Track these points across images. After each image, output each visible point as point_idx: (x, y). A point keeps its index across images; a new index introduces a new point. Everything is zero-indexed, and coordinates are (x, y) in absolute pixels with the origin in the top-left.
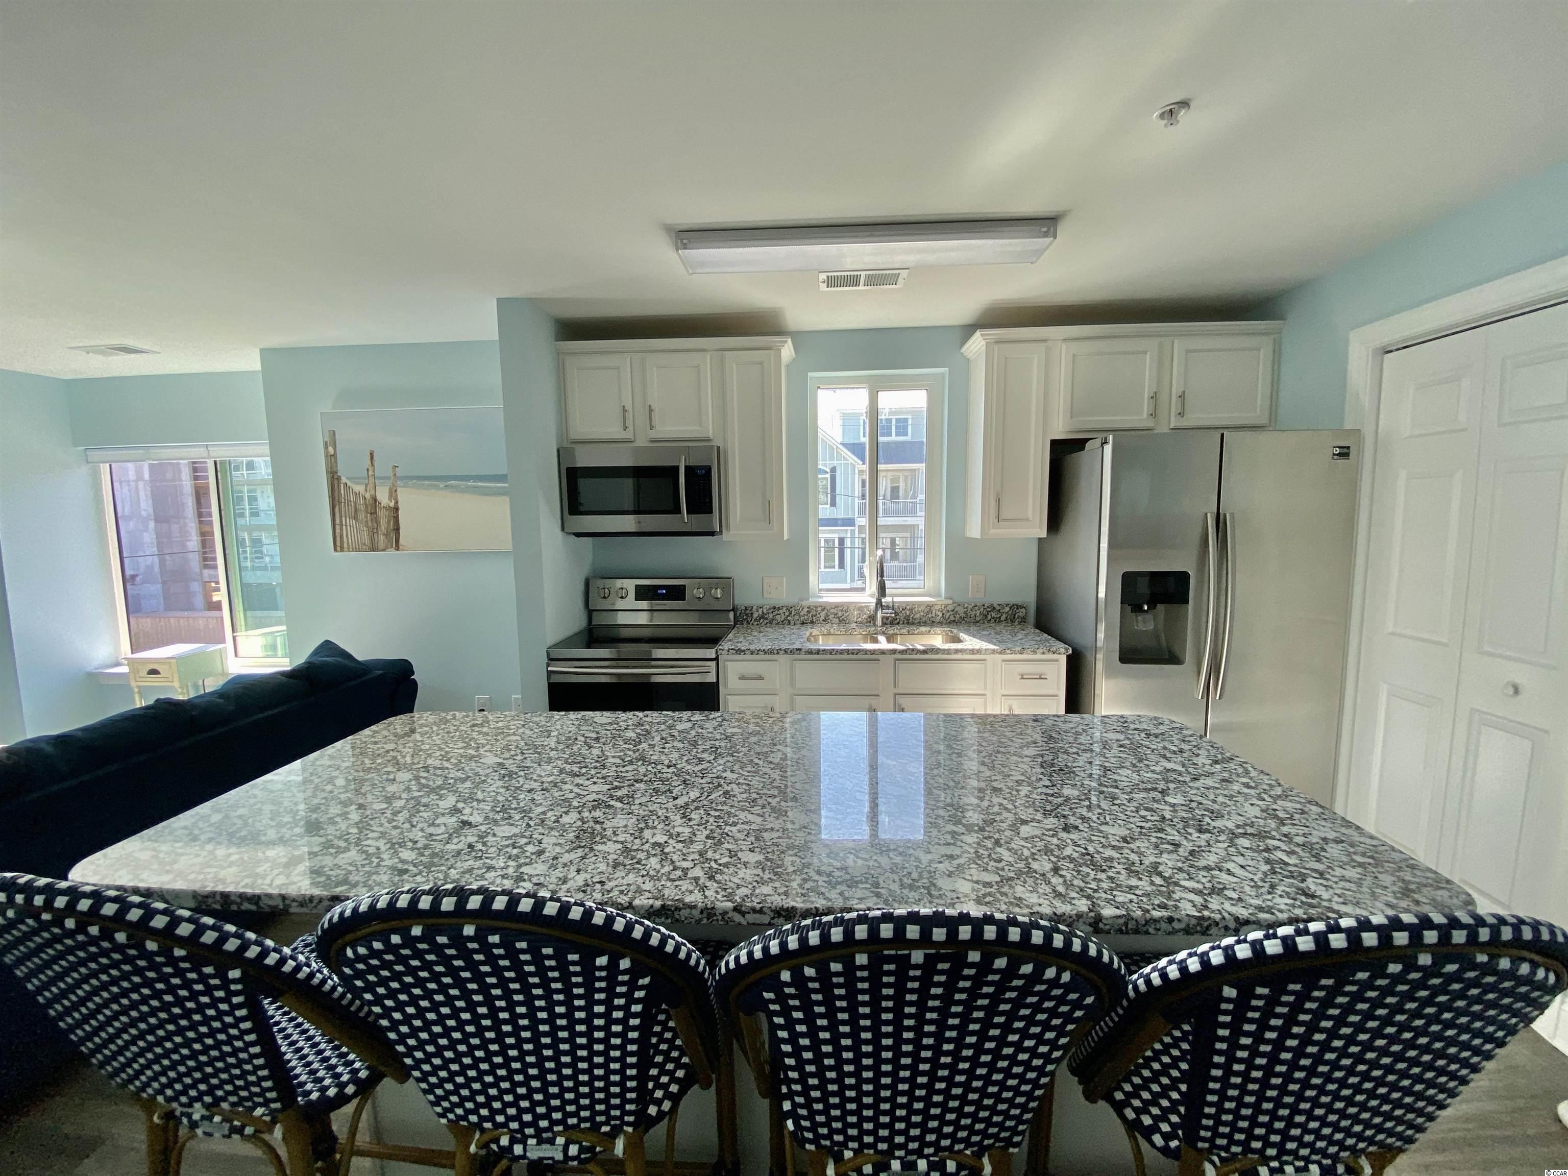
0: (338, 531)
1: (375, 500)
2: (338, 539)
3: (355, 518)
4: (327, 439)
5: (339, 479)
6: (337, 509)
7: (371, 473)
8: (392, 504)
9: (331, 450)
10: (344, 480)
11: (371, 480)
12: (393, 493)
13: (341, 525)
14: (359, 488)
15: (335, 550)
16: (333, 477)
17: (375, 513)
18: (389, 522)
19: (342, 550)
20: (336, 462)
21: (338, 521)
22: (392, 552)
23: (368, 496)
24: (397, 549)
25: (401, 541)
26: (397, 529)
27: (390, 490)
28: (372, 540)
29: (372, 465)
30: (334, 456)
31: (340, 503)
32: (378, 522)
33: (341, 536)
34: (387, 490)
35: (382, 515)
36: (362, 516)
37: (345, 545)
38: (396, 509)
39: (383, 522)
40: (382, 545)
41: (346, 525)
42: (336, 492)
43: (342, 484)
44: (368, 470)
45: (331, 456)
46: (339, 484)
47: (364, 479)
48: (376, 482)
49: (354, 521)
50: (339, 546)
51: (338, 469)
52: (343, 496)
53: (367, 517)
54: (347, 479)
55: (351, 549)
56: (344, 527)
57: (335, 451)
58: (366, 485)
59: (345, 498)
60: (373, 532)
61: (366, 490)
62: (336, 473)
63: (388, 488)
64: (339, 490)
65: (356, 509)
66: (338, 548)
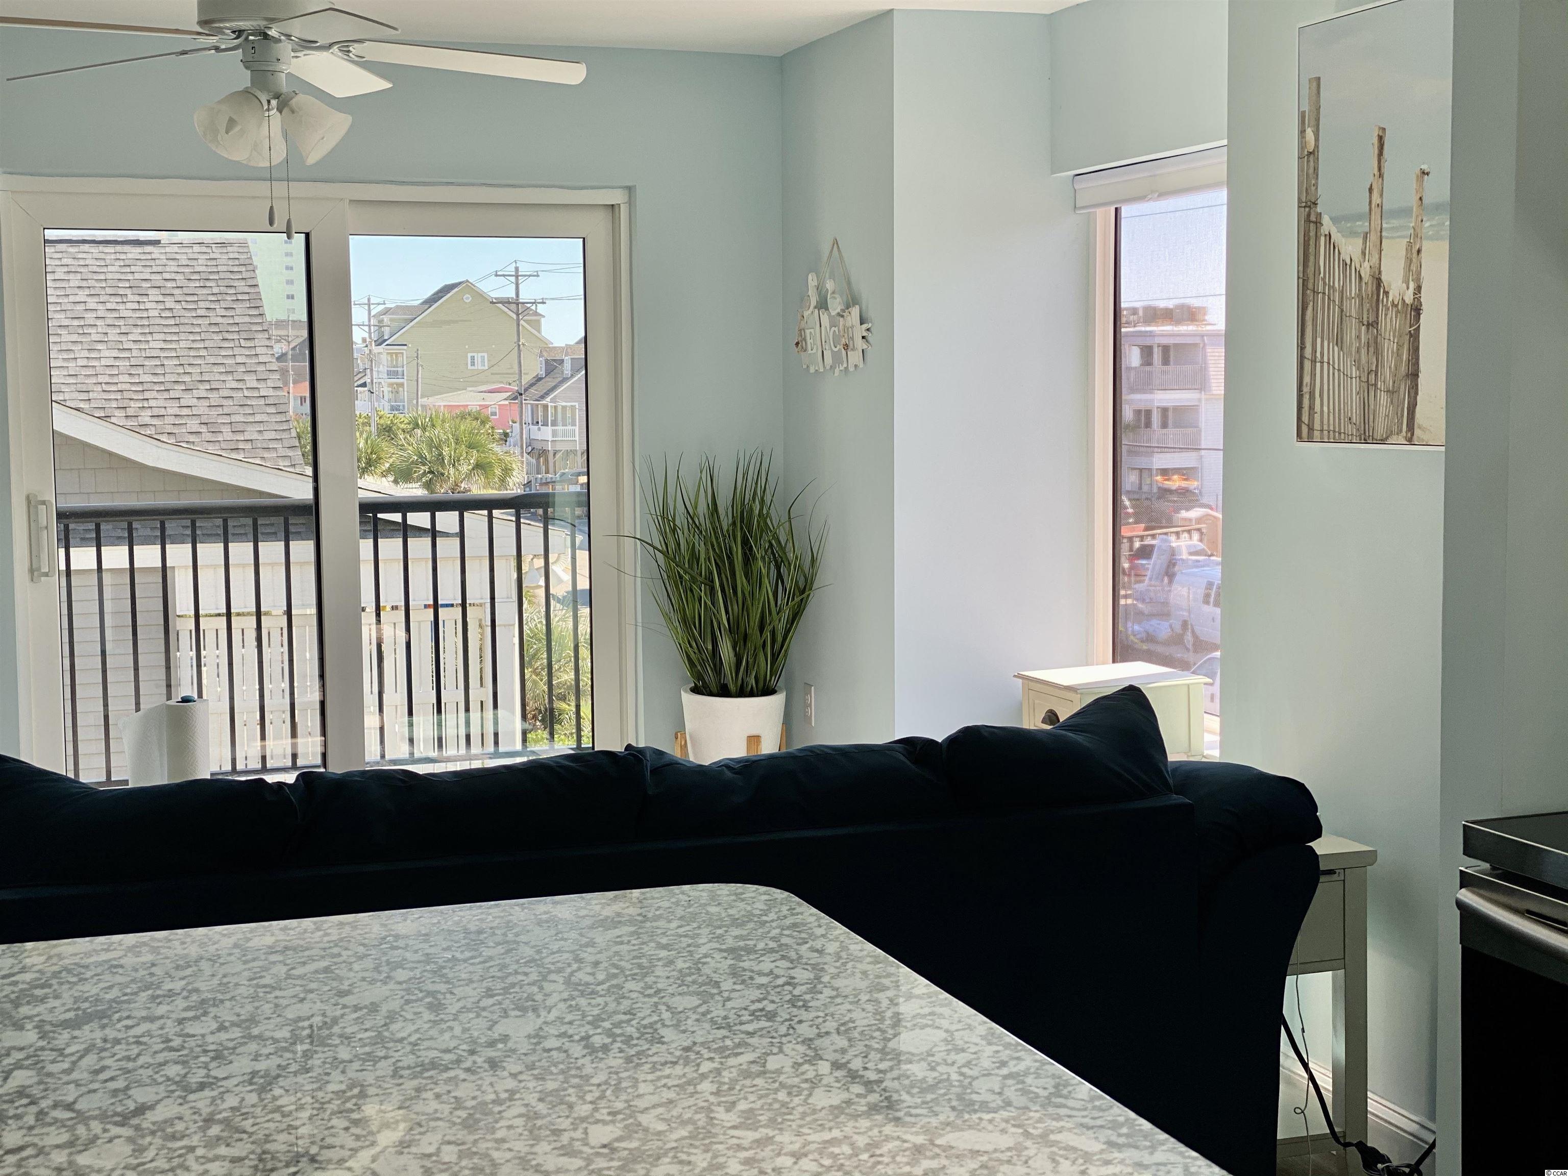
0: (1307, 379)
1: (1379, 281)
2: (1306, 402)
3: (1339, 342)
4: (1306, 108)
5: (1318, 223)
6: (1309, 311)
7: (1375, 199)
8: (1410, 296)
9: (1310, 138)
10: (1326, 223)
11: (1376, 219)
12: (1415, 260)
13: (1314, 361)
14: (1352, 248)
15: (1299, 435)
16: (1308, 220)
17: (1376, 322)
18: (1400, 354)
19: (1311, 433)
20: (1316, 172)
21: (1309, 349)
22: (1403, 447)
23: (1366, 271)
24: (1411, 433)
25: (1418, 416)
26: (1415, 376)
27: (1410, 245)
28: (1364, 409)
29: (1380, 173)
30: (1315, 153)
31: (1315, 292)
32: (1378, 352)
33: (1312, 396)
34: (1402, 249)
35: (1389, 331)
36: (1350, 335)
37: (1317, 422)
38: (1417, 310)
39: (1389, 348)
40: (1380, 432)
41: (1322, 363)
42: (1311, 264)
43: (1323, 239)
44: (1371, 190)
45: (1310, 153)
46: (1317, 238)
47: (1360, 217)
48: (1384, 225)
49: (1336, 348)
50: (1306, 422)
51: (1319, 193)
52: (1322, 275)
53: (1360, 336)
54: (1333, 220)
55: (1325, 435)
56: (1318, 367)
57: (1316, 139)
58: (1365, 237)
59: (1325, 279)
60: (1368, 384)
61: (1364, 253)
62: (1315, 204)
63: (1404, 244)
64: (1317, 257)
65: (1342, 313)
66: (1305, 431)
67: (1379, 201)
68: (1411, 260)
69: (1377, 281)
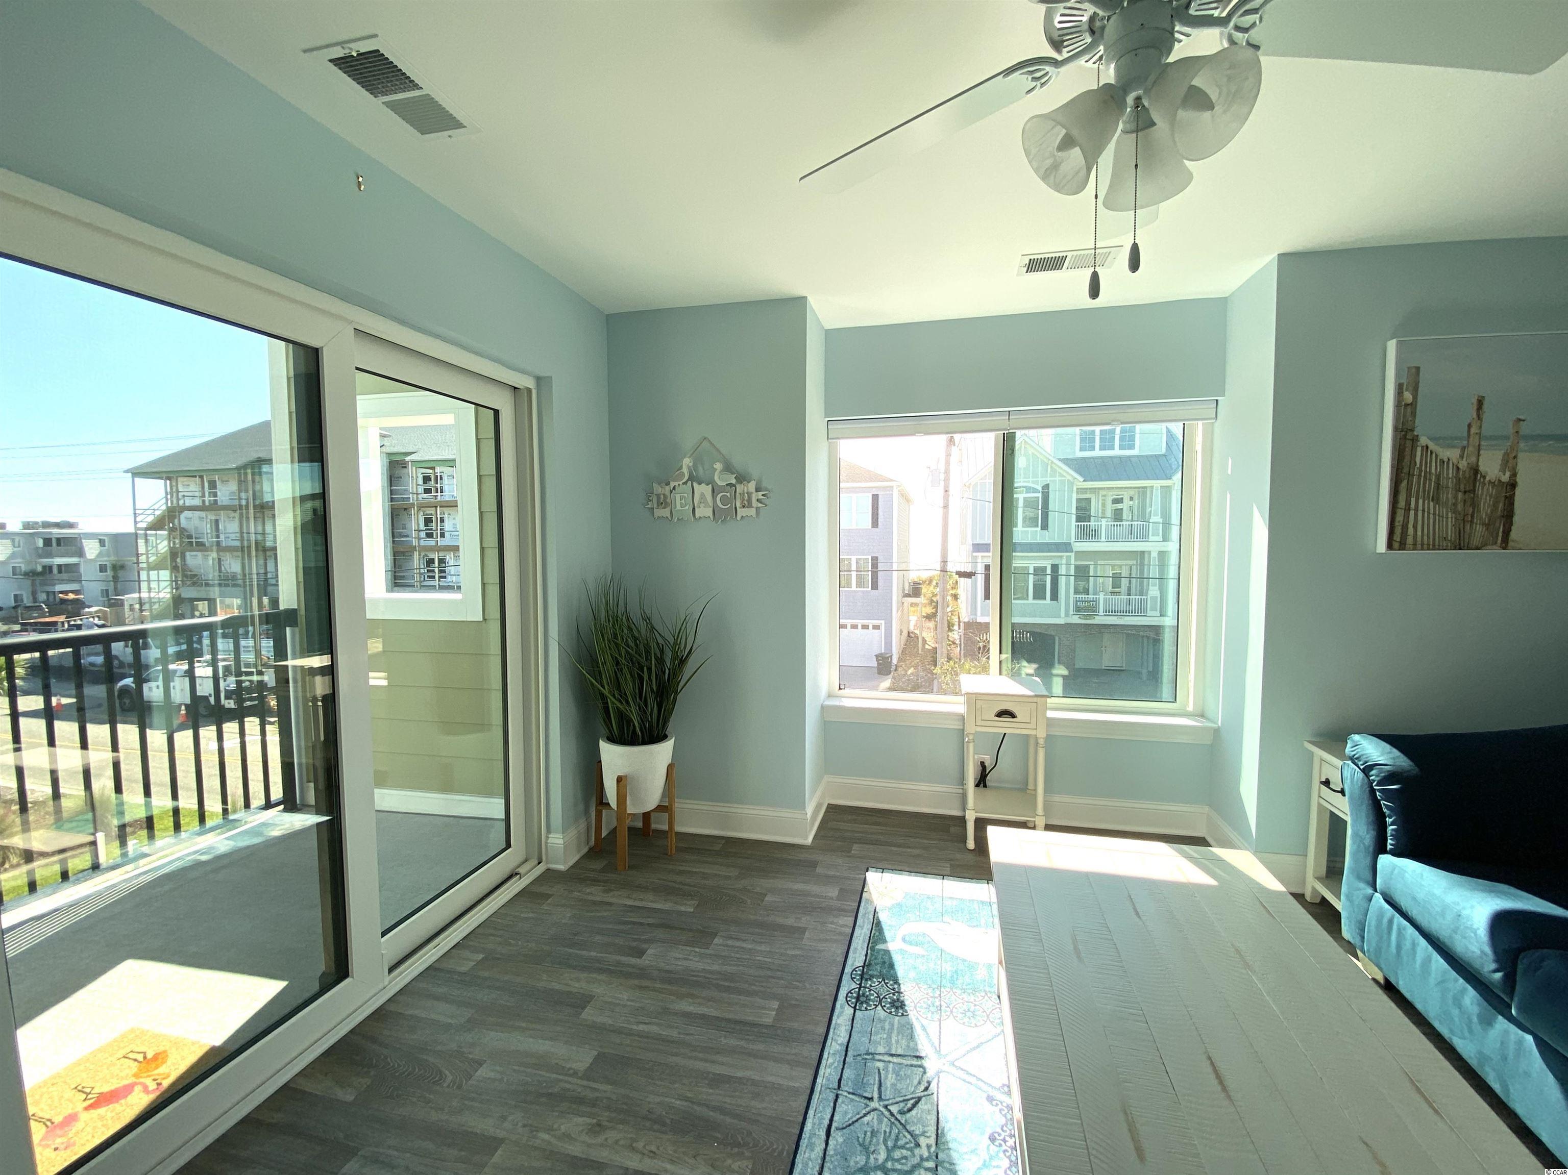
0: (1400, 518)
2: (1398, 531)
3: (1436, 499)
4: (1404, 381)
5: (1415, 439)
6: (1404, 484)
7: (1474, 430)
8: (1506, 478)
9: (1408, 397)
10: (1423, 440)
11: (1474, 441)
12: (1509, 462)
13: (1407, 509)
14: (1451, 454)
15: (1390, 546)
16: (1405, 437)
17: (1474, 491)
18: (1495, 507)
19: (1402, 546)
20: (1414, 414)
21: (1402, 503)
22: (1493, 553)
23: (1463, 465)
24: (1505, 544)
25: (1513, 535)
26: (1509, 515)
27: (1506, 454)
28: (1460, 534)
29: (1479, 417)
30: (1413, 405)
31: (1410, 475)
32: (1474, 504)
33: (1405, 527)
34: (1499, 455)
35: (1486, 495)
36: (1448, 496)
37: (1410, 540)
38: (1513, 485)
39: (1485, 503)
40: (1476, 541)
41: (1416, 510)
42: (1407, 459)
43: (1419, 449)
44: (1469, 426)
45: (1407, 405)
46: (1413, 448)
47: (1461, 439)
48: (1482, 443)
49: (1432, 504)
50: (1398, 540)
51: (1416, 425)
52: (1418, 465)
53: (1456, 497)
54: (1431, 439)
55: (1419, 546)
56: (1412, 513)
57: (1415, 397)
58: (1463, 448)
59: (1421, 471)
60: (1465, 520)
61: (1462, 457)
62: (1412, 430)
63: (1503, 451)
64: (1413, 455)
65: (1438, 485)
66: (1396, 545)
67: (1478, 431)
68: (1508, 461)
69: (1475, 470)
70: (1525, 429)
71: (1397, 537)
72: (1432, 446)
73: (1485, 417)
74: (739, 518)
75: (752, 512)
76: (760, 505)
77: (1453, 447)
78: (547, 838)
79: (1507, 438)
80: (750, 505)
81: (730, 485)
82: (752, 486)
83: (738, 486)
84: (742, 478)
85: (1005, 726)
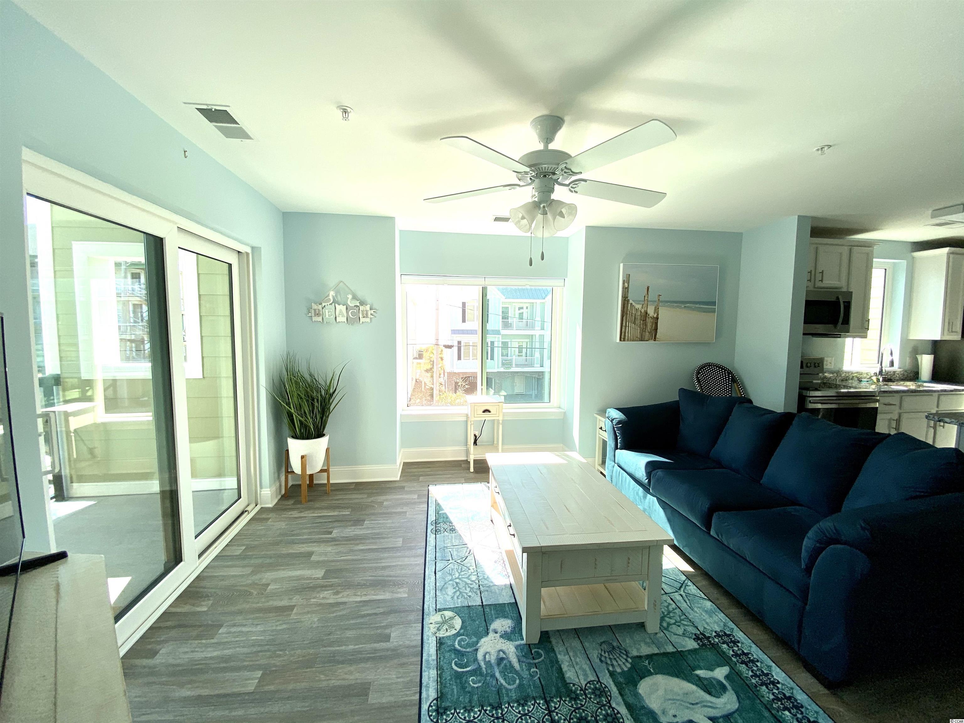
0: (623, 330)
1: (647, 313)
2: (623, 334)
3: (634, 323)
4: (625, 279)
5: (628, 301)
6: (624, 318)
7: (646, 298)
8: (655, 316)
9: (626, 285)
10: (631, 301)
11: (646, 302)
12: (656, 310)
13: (626, 326)
14: (638, 306)
15: (620, 340)
16: (625, 300)
17: (645, 320)
18: (652, 326)
19: (624, 341)
20: (628, 292)
21: (624, 324)
22: (652, 342)
23: (643, 310)
24: (655, 339)
25: (657, 336)
26: (656, 329)
27: (655, 307)
28: (641, 335)
29: (647, 294)
30: (627, 288)
31: (627, 314)
32: (646, 325)
33: (625, 333)
35: (649, 322)
36: (638, 322)
37: (626, 338)
38: (657, 318)
39: (649, 325)
40: (646, 338)
41: (628, 327)
42: (626, 308)
44: (645, 296)
46: (628, 304)
47: (642, 301)
48: (648, 303)
51: (629, 295)
52: (629, 310)
53: (640, 322)
54: (633, 301)
55: (629, 340)
56: (627, 328)
57: (628, 285)
58: (643, 305)
59: (630, 312)
60: (643, 331)
61: (642, 308)
62: (627, 297)
63: (654, 307)
64: (627, 307)
65: (635, 318)
66: (622, 339)
69: (646, 313)
70: (662, 298)
71: (623, 337)
72: (633, 304)
73: (649, 293)
74: (361, 322)
75: (368, 320)
76: (372, 317)
77: (640, 304)
78: (261, 491)
79: (655, 301)
80: (367, 317)
81: (357, 306)
82: (368, 307)
83: (361, 307)
84: (362, 303)
85: (487, 416)
